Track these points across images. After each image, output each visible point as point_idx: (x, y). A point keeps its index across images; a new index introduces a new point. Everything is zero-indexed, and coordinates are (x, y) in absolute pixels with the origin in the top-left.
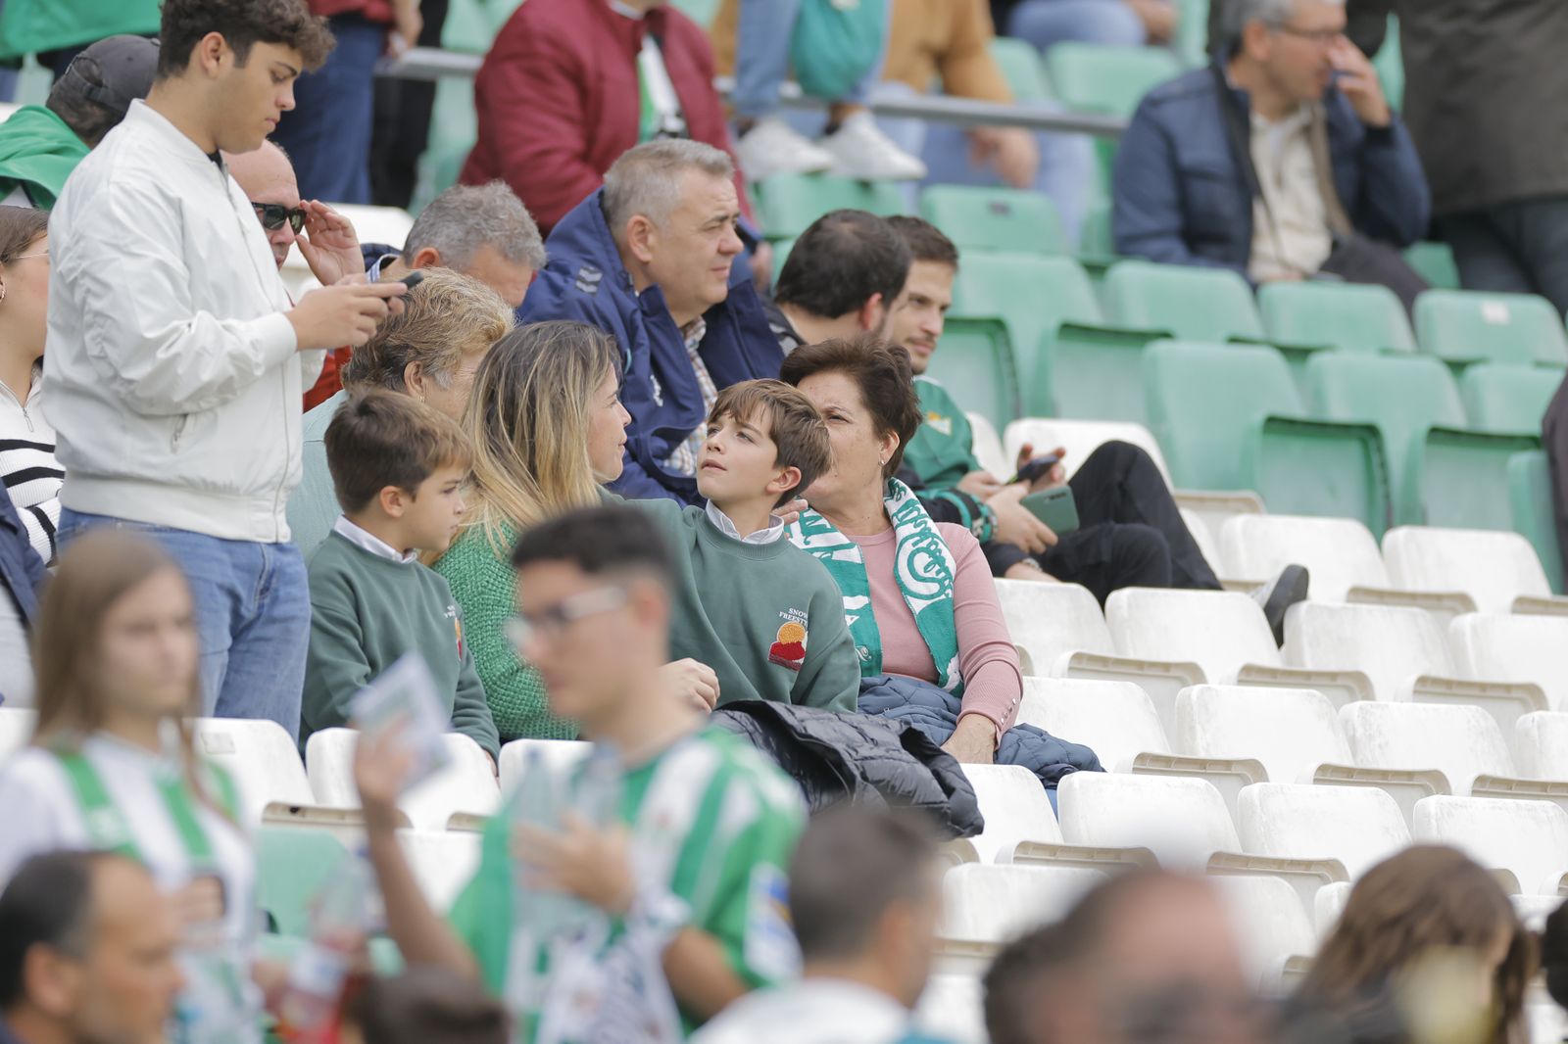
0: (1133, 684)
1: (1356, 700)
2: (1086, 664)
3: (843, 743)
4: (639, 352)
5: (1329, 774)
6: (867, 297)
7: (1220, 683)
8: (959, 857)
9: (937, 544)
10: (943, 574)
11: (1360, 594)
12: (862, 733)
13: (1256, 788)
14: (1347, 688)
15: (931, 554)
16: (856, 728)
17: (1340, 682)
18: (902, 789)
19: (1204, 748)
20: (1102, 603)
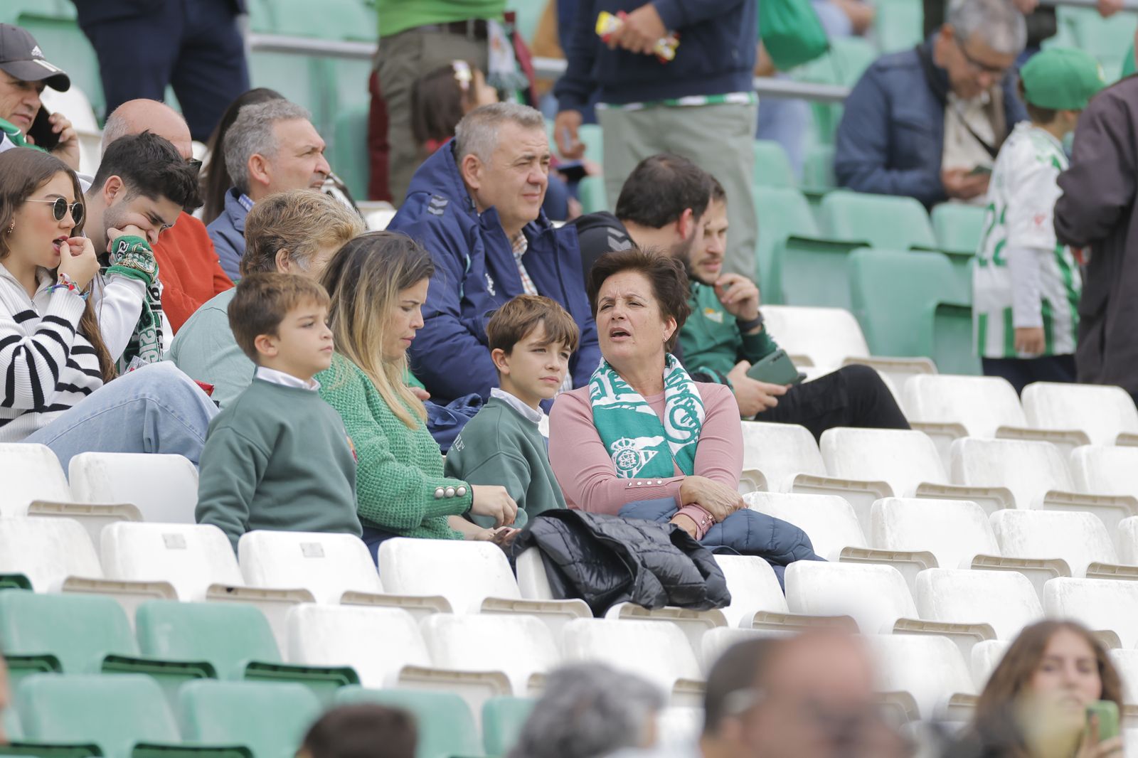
0: (839, 497)
1: (1003, 508)
2: (806, 483)
3: (628, 540)
4: (476, 257)
5: (982, 562)
6: (682, 211)
7: (903, 497)
8: (713, 622)
9: (692, 402)
10: (694, 424)
11: (1006, 432)
12: (642, 533)
13: (929, 572)
14: (995, 499)
15: (687, 409)
16: (638, 529)
17: (991, 495)
18: (671, 573)
19: (892, 543)
20: (818, 439)
